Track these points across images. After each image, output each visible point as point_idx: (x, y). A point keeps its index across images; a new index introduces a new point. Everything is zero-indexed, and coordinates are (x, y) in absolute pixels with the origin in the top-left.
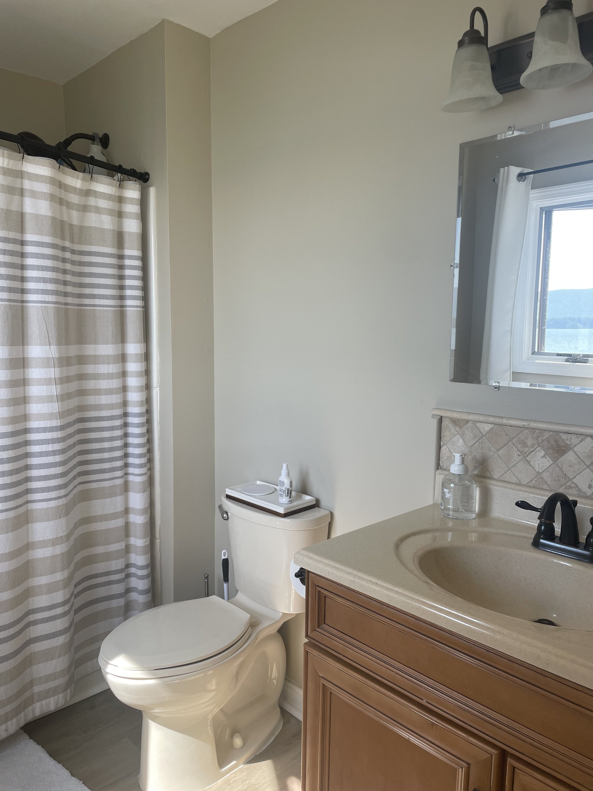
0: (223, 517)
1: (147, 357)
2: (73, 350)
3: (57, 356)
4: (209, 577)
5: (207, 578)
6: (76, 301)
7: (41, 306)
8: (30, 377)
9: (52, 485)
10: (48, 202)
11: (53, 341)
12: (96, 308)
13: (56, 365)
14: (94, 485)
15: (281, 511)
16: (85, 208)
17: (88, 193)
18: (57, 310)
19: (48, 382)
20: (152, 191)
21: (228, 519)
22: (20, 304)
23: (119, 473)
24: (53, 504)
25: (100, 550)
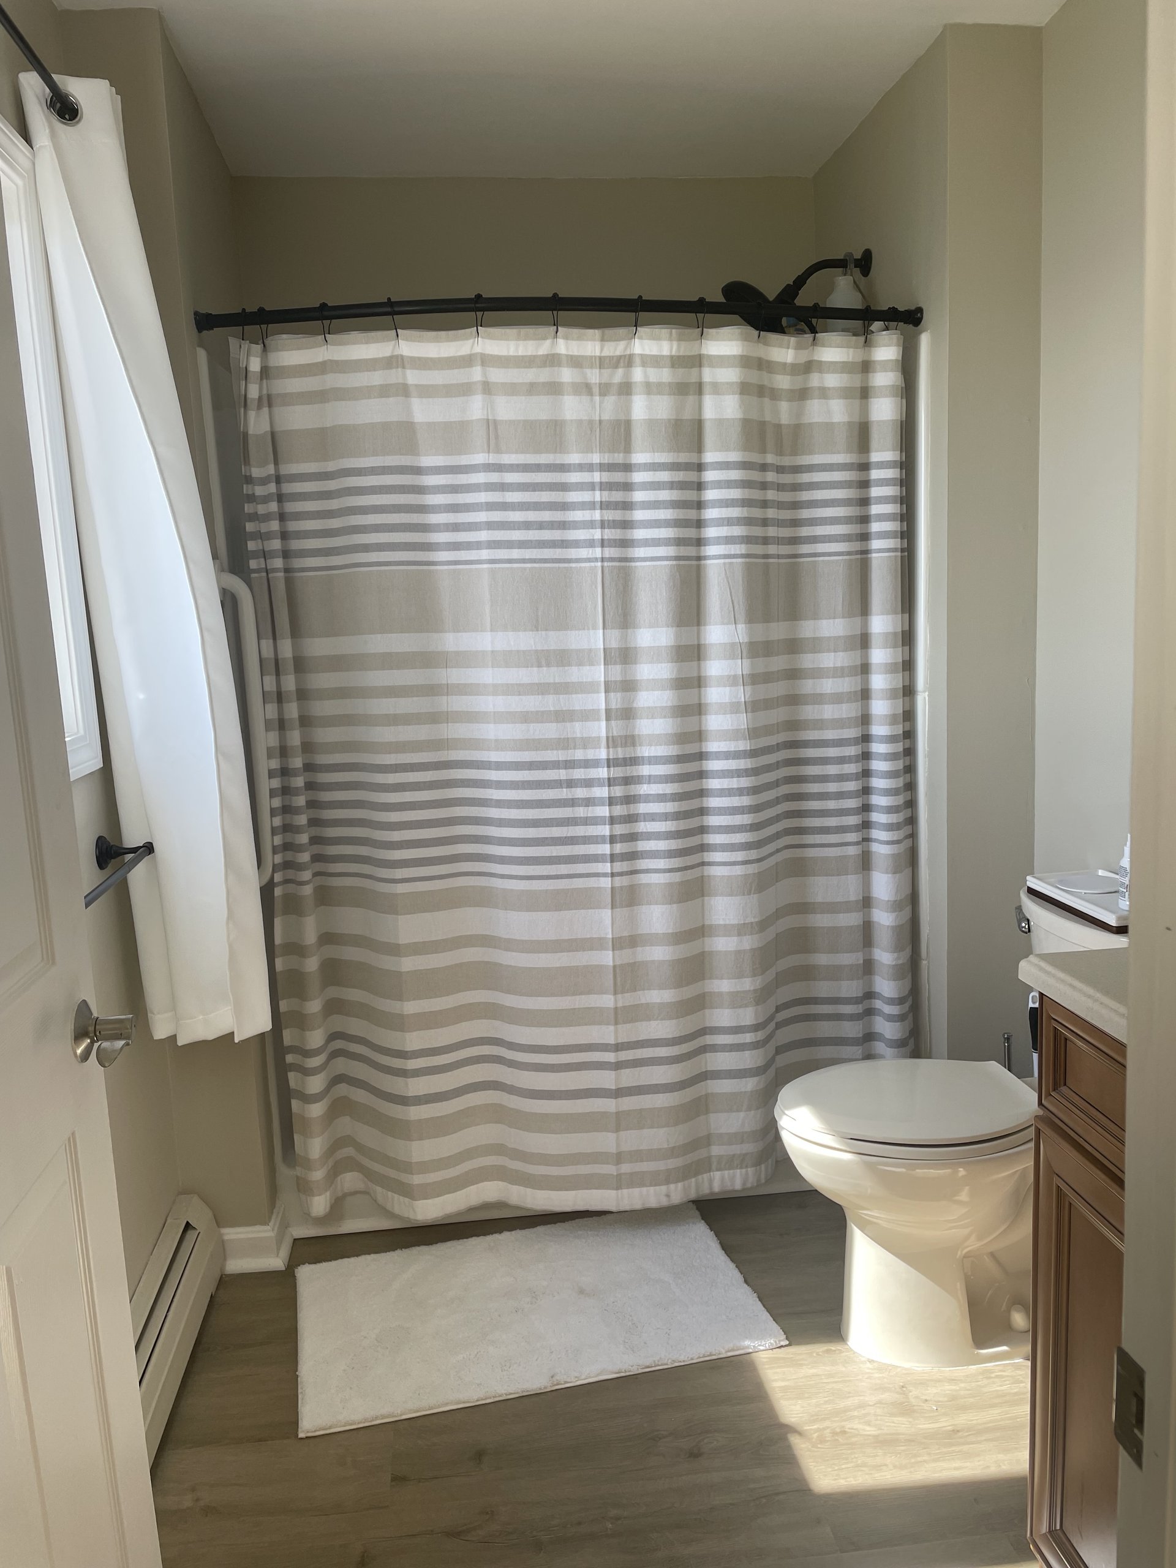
0: (1020, 928)
1: (907, 638)
2: (778, 631)
3: (746, 640)
4: (1012, 1040)
5: (1008, 1039)
6: (785, 550)
7: (724, 563)
8: (708, 674)
9: (737, 841)
10: (737, 397)
11: (741, 615)
12: (817, 559)
13: (744, 655)
14: (811, 853)
15: (1112, 921)
16: (802, 395)
17: (809, 367)
18: (749, 569)
19: (732, 681)
20: (925, 341)
21: (1029, 931)
22: (694, 563)
23: (852, 837)
24: (738, 870)
25: (822, 959)
